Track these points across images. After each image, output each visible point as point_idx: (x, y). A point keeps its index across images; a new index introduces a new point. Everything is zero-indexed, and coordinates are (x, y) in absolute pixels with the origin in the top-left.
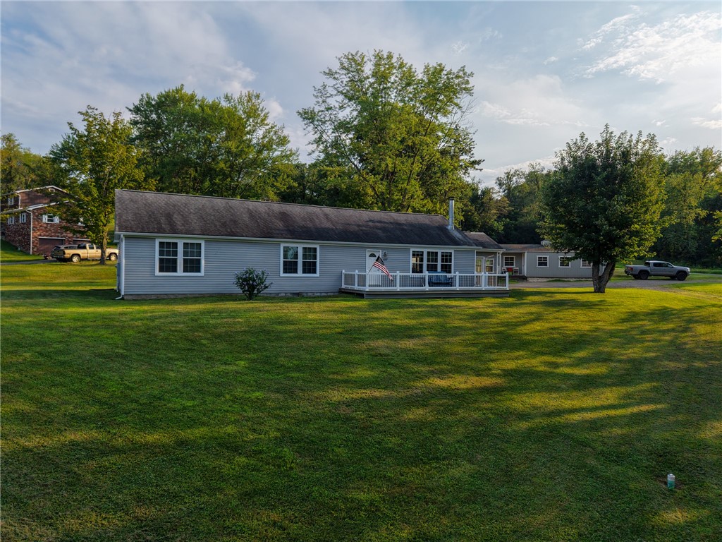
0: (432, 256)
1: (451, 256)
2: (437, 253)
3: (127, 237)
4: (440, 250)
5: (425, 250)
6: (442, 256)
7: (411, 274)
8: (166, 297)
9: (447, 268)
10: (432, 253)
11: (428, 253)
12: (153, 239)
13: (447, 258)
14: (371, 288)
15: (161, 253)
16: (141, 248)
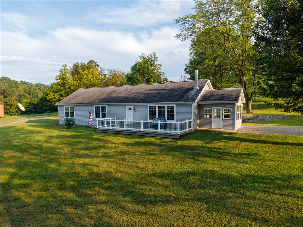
0: (161, 109)
1: (173, 108)
2: (164, 107)
3: (59, 106)
4: (166, 105)
5: (156, 105)
6: (168, 108)
9: (171, 117)
10: (161, 107)
11: (159, 107)
12: (64, 106)
13: (171, 110)
16: (62, 109)
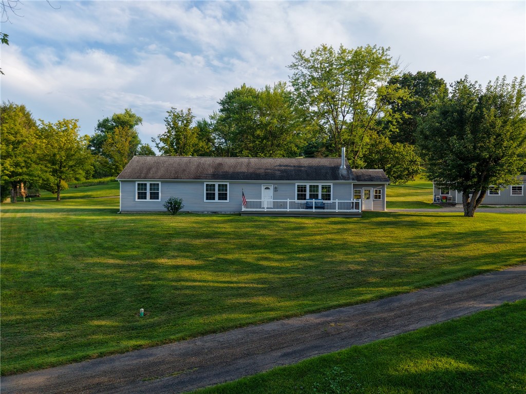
0: (314, 188)
1: (330, 187)
2: (318, 186)
3: (122, 181)
4: (320, 184)
5: (308, 184)
6: (322, 188)
7: (296, 201)
8: (141, 212)
9: (327, 197)
11: (310, 186)
12: (135, 181)
13: (327, 189)
14: (268, 210)
15: (138, 189)
16: (128, 187)
